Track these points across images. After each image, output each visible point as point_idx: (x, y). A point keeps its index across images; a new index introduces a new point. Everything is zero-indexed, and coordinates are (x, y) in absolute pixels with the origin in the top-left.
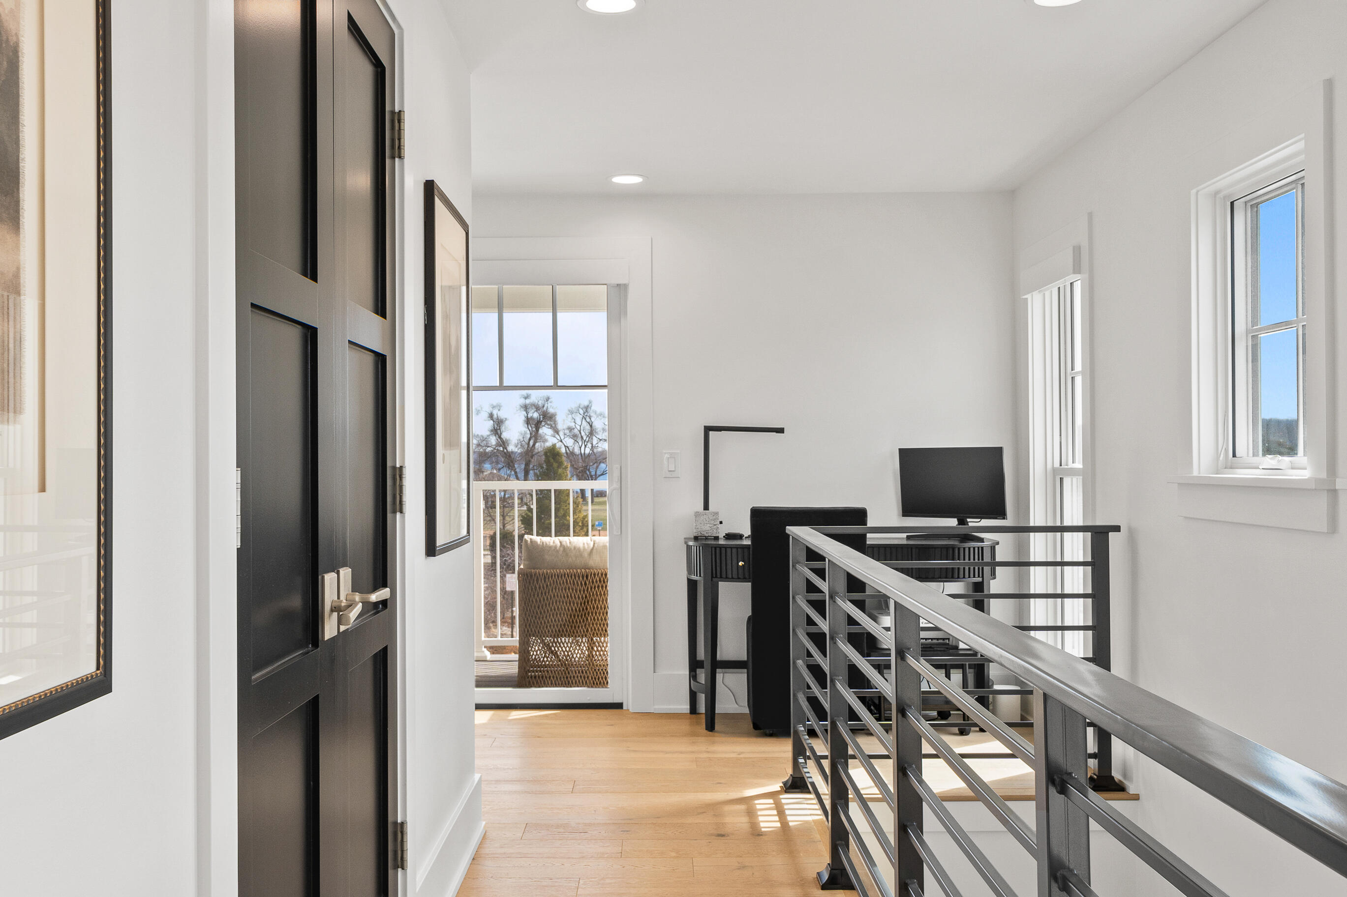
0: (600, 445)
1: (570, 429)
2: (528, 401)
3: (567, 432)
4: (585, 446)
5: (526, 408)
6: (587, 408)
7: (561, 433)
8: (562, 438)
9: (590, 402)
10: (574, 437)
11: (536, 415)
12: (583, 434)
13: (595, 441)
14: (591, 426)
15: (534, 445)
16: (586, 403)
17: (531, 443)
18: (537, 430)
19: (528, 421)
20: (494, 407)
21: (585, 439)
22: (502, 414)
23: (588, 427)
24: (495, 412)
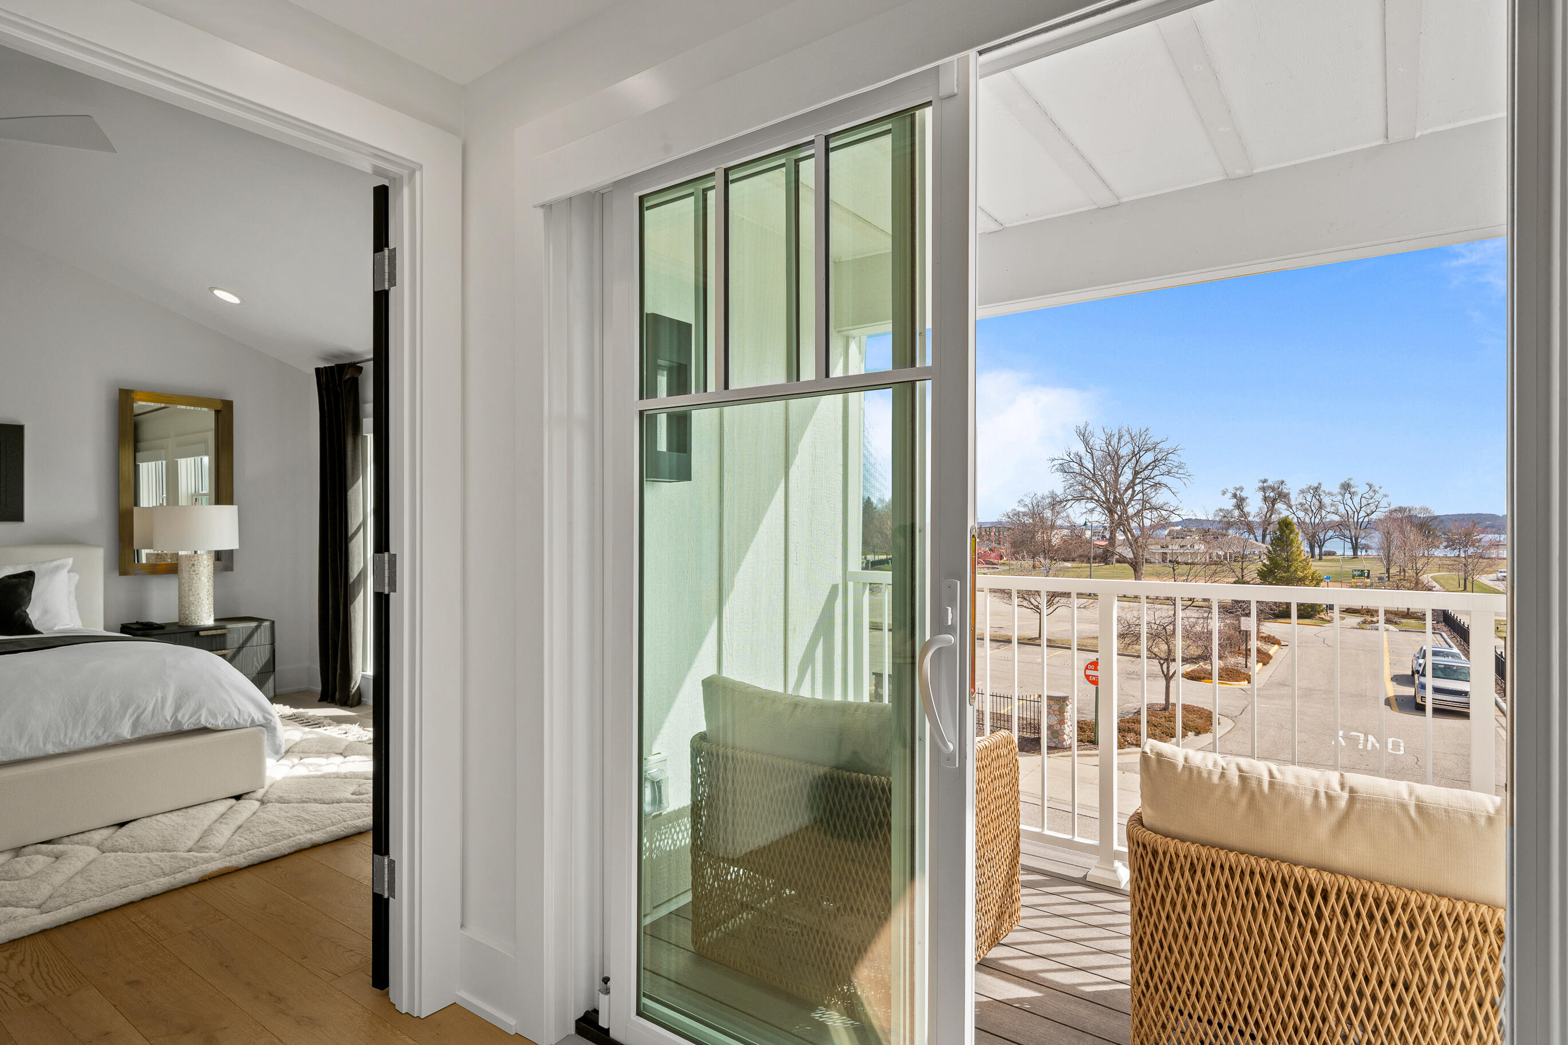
0: (1328, 516)
1: (1302, 504)
2: (1265, 484)
3: (1299, 507)
4: (1315, 517)
5: (1263, 489)
6: (1316, 489)
7: (1294, 508)
8: (1295, 511)
9: (1320, 484)
10: (1306, 511)
11: (1272, 494)
12: (1313, 508)
13: (1324, 513)
14: (1320, 502)
15: (1270, 516)
16: (1316, 485)
17: (1268, 515)
18: (1273, 505)
19: (1265, 499)
20: (1237, 489)
21: (1314, 511)
22: (1244, 494)
23: (1317, 503)
24: (1238, 493)
